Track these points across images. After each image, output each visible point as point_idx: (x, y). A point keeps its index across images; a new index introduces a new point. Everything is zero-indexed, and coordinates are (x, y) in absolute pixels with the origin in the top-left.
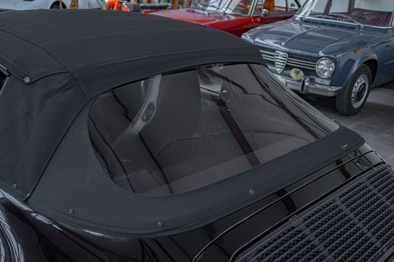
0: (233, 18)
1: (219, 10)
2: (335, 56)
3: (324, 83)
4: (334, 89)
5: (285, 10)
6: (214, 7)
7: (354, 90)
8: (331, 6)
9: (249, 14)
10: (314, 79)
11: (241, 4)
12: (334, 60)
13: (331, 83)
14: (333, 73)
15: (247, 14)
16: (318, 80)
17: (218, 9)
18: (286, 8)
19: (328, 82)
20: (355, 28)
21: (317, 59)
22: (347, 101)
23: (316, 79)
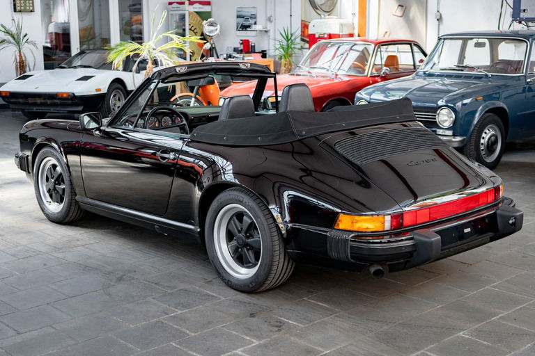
0: (347, 79)
1: (329, 72)
2: (454, 104)
3: (446, 134)
4: (458, 139)
5: (412, 67)
6: (323, 68)
7: (482, 141)
8: (464, 58)
9: (366, 74)
10: (435, 131)
11: (356, 63)
12: (454, 110)
13: (453, 133)
14: (455, 122)
15: (364, 73)
16: (440, 132)
17: (328, 70)
18: (414, 65)
19: (450, 133)
20: (482, 78)
21: (436, 109)
22: (475, 153)
23: (438, 130)
